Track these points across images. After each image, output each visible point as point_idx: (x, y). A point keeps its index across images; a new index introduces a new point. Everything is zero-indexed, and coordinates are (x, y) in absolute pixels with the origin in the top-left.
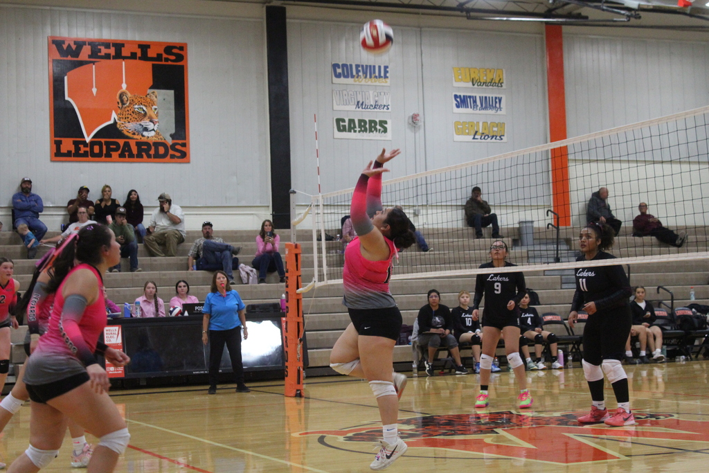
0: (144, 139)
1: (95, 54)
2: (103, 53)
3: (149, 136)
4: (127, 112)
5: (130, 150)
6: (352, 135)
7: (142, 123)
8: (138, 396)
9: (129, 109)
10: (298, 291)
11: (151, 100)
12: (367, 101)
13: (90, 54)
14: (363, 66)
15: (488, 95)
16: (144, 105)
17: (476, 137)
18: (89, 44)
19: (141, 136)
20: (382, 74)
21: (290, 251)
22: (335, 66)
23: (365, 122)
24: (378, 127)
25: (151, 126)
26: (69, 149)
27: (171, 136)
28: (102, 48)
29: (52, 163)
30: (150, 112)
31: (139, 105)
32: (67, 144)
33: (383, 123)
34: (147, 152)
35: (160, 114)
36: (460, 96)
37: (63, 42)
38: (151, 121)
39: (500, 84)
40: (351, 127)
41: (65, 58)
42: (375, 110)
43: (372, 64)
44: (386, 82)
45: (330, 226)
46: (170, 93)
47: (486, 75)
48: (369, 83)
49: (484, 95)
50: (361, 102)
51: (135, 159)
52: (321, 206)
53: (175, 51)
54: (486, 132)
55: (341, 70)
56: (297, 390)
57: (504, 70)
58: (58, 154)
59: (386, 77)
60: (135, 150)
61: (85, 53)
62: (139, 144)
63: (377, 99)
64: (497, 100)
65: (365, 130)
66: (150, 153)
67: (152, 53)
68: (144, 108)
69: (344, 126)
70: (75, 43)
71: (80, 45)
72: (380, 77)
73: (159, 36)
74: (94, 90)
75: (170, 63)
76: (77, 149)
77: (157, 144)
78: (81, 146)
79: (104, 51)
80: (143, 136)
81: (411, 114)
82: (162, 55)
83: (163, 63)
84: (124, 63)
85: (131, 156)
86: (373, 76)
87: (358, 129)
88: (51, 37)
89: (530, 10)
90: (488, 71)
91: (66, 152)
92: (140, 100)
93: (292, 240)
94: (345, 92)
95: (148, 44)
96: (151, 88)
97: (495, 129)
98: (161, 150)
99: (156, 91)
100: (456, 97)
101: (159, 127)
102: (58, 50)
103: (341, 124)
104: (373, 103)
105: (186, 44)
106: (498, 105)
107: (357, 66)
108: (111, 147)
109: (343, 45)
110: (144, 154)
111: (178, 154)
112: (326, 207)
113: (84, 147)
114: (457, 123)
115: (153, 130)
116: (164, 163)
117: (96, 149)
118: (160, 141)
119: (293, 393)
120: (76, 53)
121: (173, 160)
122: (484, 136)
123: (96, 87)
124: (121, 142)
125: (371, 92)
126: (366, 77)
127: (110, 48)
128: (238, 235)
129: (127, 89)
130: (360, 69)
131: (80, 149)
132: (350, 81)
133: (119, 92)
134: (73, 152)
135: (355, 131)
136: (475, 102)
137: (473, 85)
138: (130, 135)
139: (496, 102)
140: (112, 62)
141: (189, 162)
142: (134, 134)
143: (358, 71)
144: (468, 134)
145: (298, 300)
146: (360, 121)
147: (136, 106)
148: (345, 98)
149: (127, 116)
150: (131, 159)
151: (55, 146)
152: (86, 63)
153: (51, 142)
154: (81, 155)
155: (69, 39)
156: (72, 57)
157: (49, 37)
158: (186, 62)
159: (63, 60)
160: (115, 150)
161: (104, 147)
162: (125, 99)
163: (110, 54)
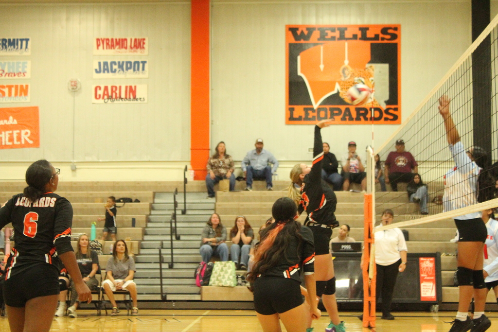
0: (362, 106)
1: (323, 37)
2: (329, 36)
4: (348, 84)
5: (350, 115)
9: (350, 80)
11: (369, 73)
13: (319, 37)
16: (363, 77)
26: (301, 115)
27: (385, 102)
28: (329, 32)
29: (287, 126)
30: (368, 83)
31: (358, 77)
32: (299, 110)
34: (364, 115)
35: (375, 85)
37: (297, 29)
41: (299, 42)
46: (386, 67)
51: (354, 122)
53: (390, 31)
58: (292, 119)
60: (354, 115)
61: (315, 37)
62: (358, 110)
66: (367, 116)
67: (370, 34)
68: (363, 80)
70: (307, 29)
71: (311, 30)
73: (376, 19)
74: (322, 67)
75: (385, 41)
76: (307, 114)
78: (310, 112)
79: (330, 34)
82: (379, 35)
83: (380, 42)
84: (346, 43)
85: (351, 119)
88: (288, 25)
91: (298, 117)
92: (359, 73)
95: (368, 27)
96: (369, 63)
98: (377, 114)
99: (374, 65)
101: (375, 95)
102: (293, 35)
105: (400, 25)
108: (335, 112)
110: (362, 117)
111: (391, 117)
113: (312, 112)
115: (370, 97)
116: (379, 124)
117: (322, 114)
119: (366, 325)
120: (308, 37)
121: (386, 122)
123: (323, 64)
124: (343, 108)
127: (335, 32)
129: (349, 64)
131: (309, 114)
133: (343, 67)
134: (303, 116)
138: (350, 102)
140: (337, 43)
141: (400, 123)
145: (369, 244)
147: (356, 78)
149: (348, 87)
150: (351, 122)
151: (289, 112)
152: (315, 44)
153: (286, 109)
154: (310, 119)
155: (302, 26)
156: (304, 40)
157: (286, 26)
158: (400, 41)
159: (296, 44)
160: (337, 114)
161: (329, 113)
162: (346, 72)
163: (335, 37)
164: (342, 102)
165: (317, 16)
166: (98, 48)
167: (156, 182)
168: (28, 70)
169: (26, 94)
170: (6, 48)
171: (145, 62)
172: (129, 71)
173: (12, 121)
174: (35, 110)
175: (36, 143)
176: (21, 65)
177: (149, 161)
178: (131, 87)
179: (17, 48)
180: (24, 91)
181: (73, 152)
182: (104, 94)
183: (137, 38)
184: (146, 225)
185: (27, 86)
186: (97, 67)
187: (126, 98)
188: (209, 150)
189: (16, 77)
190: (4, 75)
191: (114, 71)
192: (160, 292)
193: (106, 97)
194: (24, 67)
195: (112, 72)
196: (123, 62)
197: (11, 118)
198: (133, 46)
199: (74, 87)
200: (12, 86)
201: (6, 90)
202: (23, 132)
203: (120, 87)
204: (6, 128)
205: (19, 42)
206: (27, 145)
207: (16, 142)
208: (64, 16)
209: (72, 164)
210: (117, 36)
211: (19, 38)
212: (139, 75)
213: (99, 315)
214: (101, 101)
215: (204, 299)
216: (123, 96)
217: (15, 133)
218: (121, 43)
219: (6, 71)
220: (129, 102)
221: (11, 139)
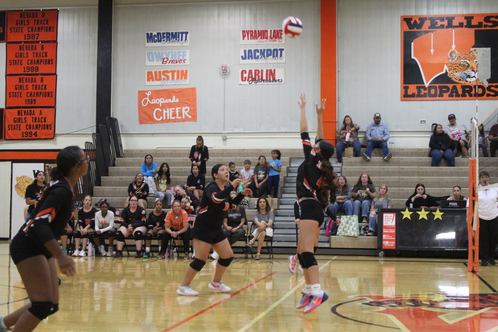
0: (467, 84)
1: (433, 26)
2: (439, 25)
3: (471, 81)
4: (455, 65)
5: (457, 92)
7: (466, 72)
9: (457, 63)
11: (473, 55)
13: (430, 25)
16: (468, 60)
19: (465, 82)
25: (473, 74)
26: (414, 92)
27: (487, 80)
28: (438, 21)
29: (402, 102)
30: (473, 64)
31: (464, 59)
32: (412, 89)
34: (469, 92)
35: (479, 65)
37: (411, 19)
38: (472, 71)
41: (412, 30)
46: (488, 50)
51: (461, 98)
53: (492, 19)
56: (473, 267)
58: (406, 96)
60: (460, 92)
62: (463, 87)
66: (472, 93)
67: (474, 22)
68: (468, 62)
70: (419, 19)
71: (423, 20)
74: (432, 51)
75: (488, 28)
76: (419, 91)
78: (422, 90)
79: (440, 23)
80: (466, 81)
82: (482, 23)
83: (483, 28)
84: (454, 30)
85: (457, 95)
88: (403, 16)
91: (411, 94)
92: (465, 56)
95: (472, 16)
96: (472, 47)
98: (480, 91)
99: (477, 49)
101: (479, 74)
102: (408, 25)
110: (467, 94)
111: (492, 93)
113: (424, 90)
115: (474, 77)
116: (482, 100)
117: (433, 91)
118: (479, 84)
119: (471, 269)
120: (420, 26)
121: (488, 98)
123: (433, 49)
124: (450, 86)
127: (444, 21)
129: (456, 48)
131: (421, 92)
133: (450, 51)
134: (416, 94)
138: (457, 81)
140: (445, 30)
142: (460, 80)
145: (473, 201)
147: (462, 61)
149: (455, 68)
150: (458, 98)
151: (404, 90)
152: (427, 32)
153: (401, 87)
154: (422, 96)
155: (415, 16)
156: (417, 29)
157: (401, 17)
159: (411, 32)
160: (445, 92)
161: (438, 90)
162: (454, 55)
163: (444, 25)
164: (450, 81)
165: (428, 8)
166: (244, 39)
167: (292, 149)
168: (187, 57)
169: (186, 78)
170: (169, 40)
171: (283, 50)
172: (269, 57)
173: (175, 100)
174: (194, 89)
175: (194, 118)
176: (181, 54)
177: (286, 132)
178: (271, 70)
179: (179, 40)
180: (183, 75)
181: (224, 124)
182: (249, 77)
183: (276, 30)
184: (284, 185)
185: (186, 71)
186: (243, 55)
187: (267, 80)
188: (336, 122)
189: (178, 63)
190: (168, 62)
191: (257, 58)
192: (296, 240)
193: (250, 79)
194: (184, 55)
195: (255, 58)
196: (264, 50)
197: (174, 97)
198: (272, 36)
199: (225, 71)
200: (175, 71)
201: (170, 75)
202: (184, 109)
203: (262, 71)
204: (170, 105)
205: (180, 35)
206: (187, 119)
207: (178, 117)
208: (216, 12)
209: (223, 135)
210: (260, 28)
211: (180, 31)
212: (278, 60)
213: (246, 258)
214: (246, 82)
215: (332, 247)
216: (264, 78)
217: (177, 109)
218: (262, 34)
219: (170, 59)
220: (270, 83)
221: (174, 115)
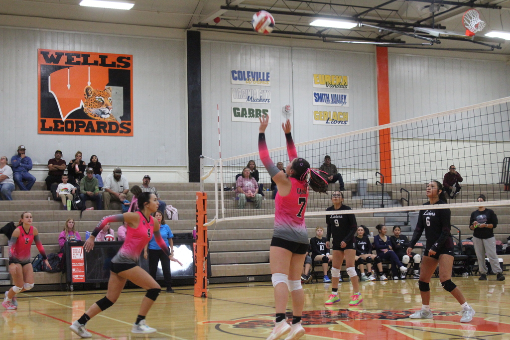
0: (102, 120)
1: (69, 61)
2: (75, 61)
3: (106, 117)
4: (91, 101)
5: (92, 127)
6: (244, 119)
7: (101, 108)
8: (94, 295)
9: (92, 99)
10: (205, 225)
11: (107, 93)
12: (255, 96)
13: (66, 61)
14: (252, 72)
15: (337, 94)
16: (104, 97)
17: (328, 122)
18: (66, 55)
19: (100, 118)
20: (265, 78)
21: (199, 197)
22: (233, 72)
23: (253, 110)
24: (262, 114)
25: (107, 111)
26: (51, 126)
27: (121, 118)
28: (75, 57)
29: (39, 135)
30: (107, 102)
31: (99, 96)
32: (50, 122)
33: (265, 111)
34: (104, 128)
35: (113, 103)
36: (318, 94)
37: (48, 53)
38: (107, 108)
39: (345, 86)
40: (243, 113)
41: (49, 64)
42: (260, 102)
43: (259, 71)
44: (268, 84)
45: (227, 180)
46: (120, 89)
47: (336, 80)
48: (256, 84)
49: (334, 94)
50: (250, 97)
51: (96, 133)
52: (221, 167)
53: (124, 60)
54: (335, 119)
55: (238, 75)
56: (203, 293)
57: (348, 77)
58: (43, 129)
59: (268, 80)
60: (95, 127)
61: (63, 61)
62: (98, 123)
63: (261, 95)
64: (343, 97)
65: (253, 116)
66: (106, 129)
67: (108, 61)
68: (103, 99)
69: (239, 113)
70: (56, 54)
71: (59, 55)
72: (264, 80)
73: (113, 50)
74: (69, 86)
75: (121, 68)
76: (56, 126)
77: (111, 124)
78: (59, 124)
79: (76, 59)
80: (101, 117)
81: (285, 106)
82: (115, 62)
83: (116, 68)
84: (89, 68)
85: (93, 131)
86: (259, 79)
87: (248, 115)
88: (40, 49)
89: (366, 36)
90: (337, 77)
91: (49, 128)
92: (100, 93)
93: (201, 190)
94: (240, 90)
95: (106, 55)
96: (107, 85)
97: (341, 117)
98: (114, 127)
99: (111, 87)
100: (315, 94)
101: (112, 111)
102: (45, 58)
103: (237, 111)
104: (258, 98)
105: (132, 56)
106: (343, 100)
107: (248, 72)
108: (80, 124)
109: (239, 58)
110: (102, 130)
111: (125, 130)
112: (224, 168)
113: (61, 124)
114: (315, 112)
115: (108, 113)
116: (115, 136)
117: (69, 126)
118: (113, 121)
119: (200, 295)
120: (57, 61)
121: (121, 134)
122: (334, 121)
123: (70, 84)
124: (86, 121)
125: (257, 90)
126: (254, 80)
127: (80, 58)
128: (165, 186)
129: (91, 85)
130: (250, 74)
131: (58, 125)
132: (243, 82)
133: (86, 87)
134: (53, 127)
135: (246, 117)
136: (328, 98)
137: (327, 86)
138: (93, 117)
139: (342, 99)
140: (81, 67)
141: (132, 136)
142: (95, 116)
143: (249, 76)
144: (323, 120)
145: (204, 231)
146: (250, 110)
147: (97, 97)
148: (240, 94)
149: (91, 104)
150: (93, 133)
151: (41, 123)
152: (63, 67)
153: (38, 120)
154: (59, 130)
155: (52, 51)
156: (54, 63)
158: (132, 68)
161: (75, 125)
162: (90, 92)
163: (80, 62)
164: (86, 116)
